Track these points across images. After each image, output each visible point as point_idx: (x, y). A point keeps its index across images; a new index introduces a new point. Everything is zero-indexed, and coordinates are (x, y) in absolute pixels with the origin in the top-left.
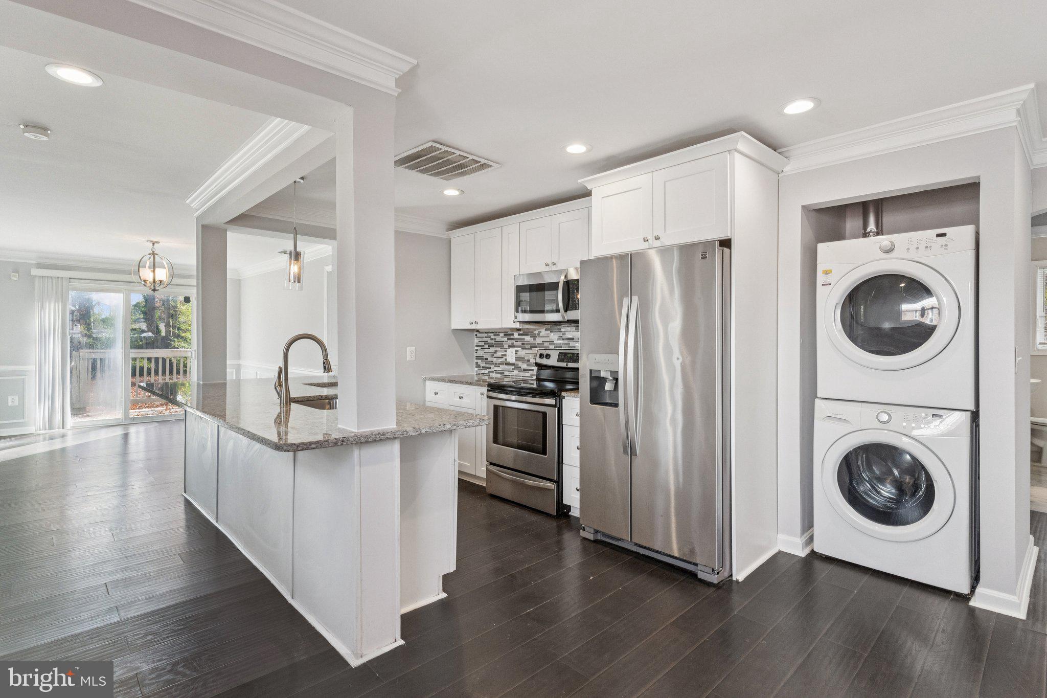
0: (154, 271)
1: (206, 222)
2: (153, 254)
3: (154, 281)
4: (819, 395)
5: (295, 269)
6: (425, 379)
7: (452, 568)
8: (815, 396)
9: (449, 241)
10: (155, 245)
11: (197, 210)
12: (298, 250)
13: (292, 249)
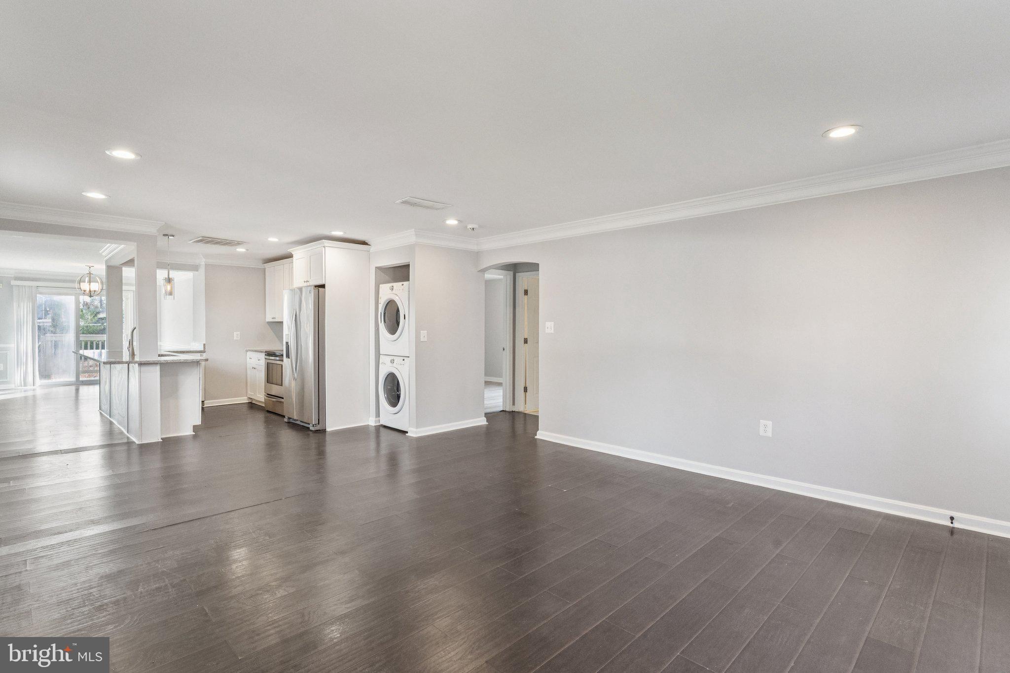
0: (90, 284)
1: (110, 264)
2: (90, 274)
3: (90, 291)
4: (381, 353)
5: (169, 288)
6: (247, 351)
7: (198, 422)
8: (380, 354)
9: (265, 269)
10: (91, 268)
11: (106, 257)
12: (170, 277)
13: (167, 277)
